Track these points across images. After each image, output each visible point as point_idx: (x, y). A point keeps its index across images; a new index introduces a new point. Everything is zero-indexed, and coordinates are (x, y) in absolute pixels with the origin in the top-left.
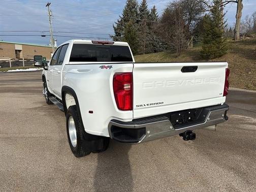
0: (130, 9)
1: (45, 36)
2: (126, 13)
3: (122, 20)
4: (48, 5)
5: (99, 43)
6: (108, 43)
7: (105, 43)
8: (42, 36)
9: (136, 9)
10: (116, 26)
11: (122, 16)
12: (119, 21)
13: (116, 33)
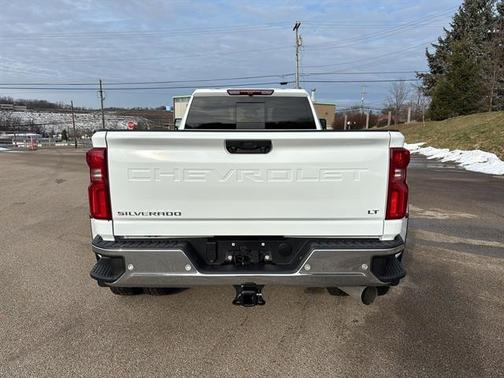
0: (473, 11)
1: (286, 83)
2: (460, 21)
3: (448, 38)
4: (297, 27)
5: (241, 94)
6: (260, 94)
7: (255, 94)
8: (282, 84)
9: (489, 9)
10: (433, 51)
11: (450, 29)
12: (441, 41)
13: (431, 67)
